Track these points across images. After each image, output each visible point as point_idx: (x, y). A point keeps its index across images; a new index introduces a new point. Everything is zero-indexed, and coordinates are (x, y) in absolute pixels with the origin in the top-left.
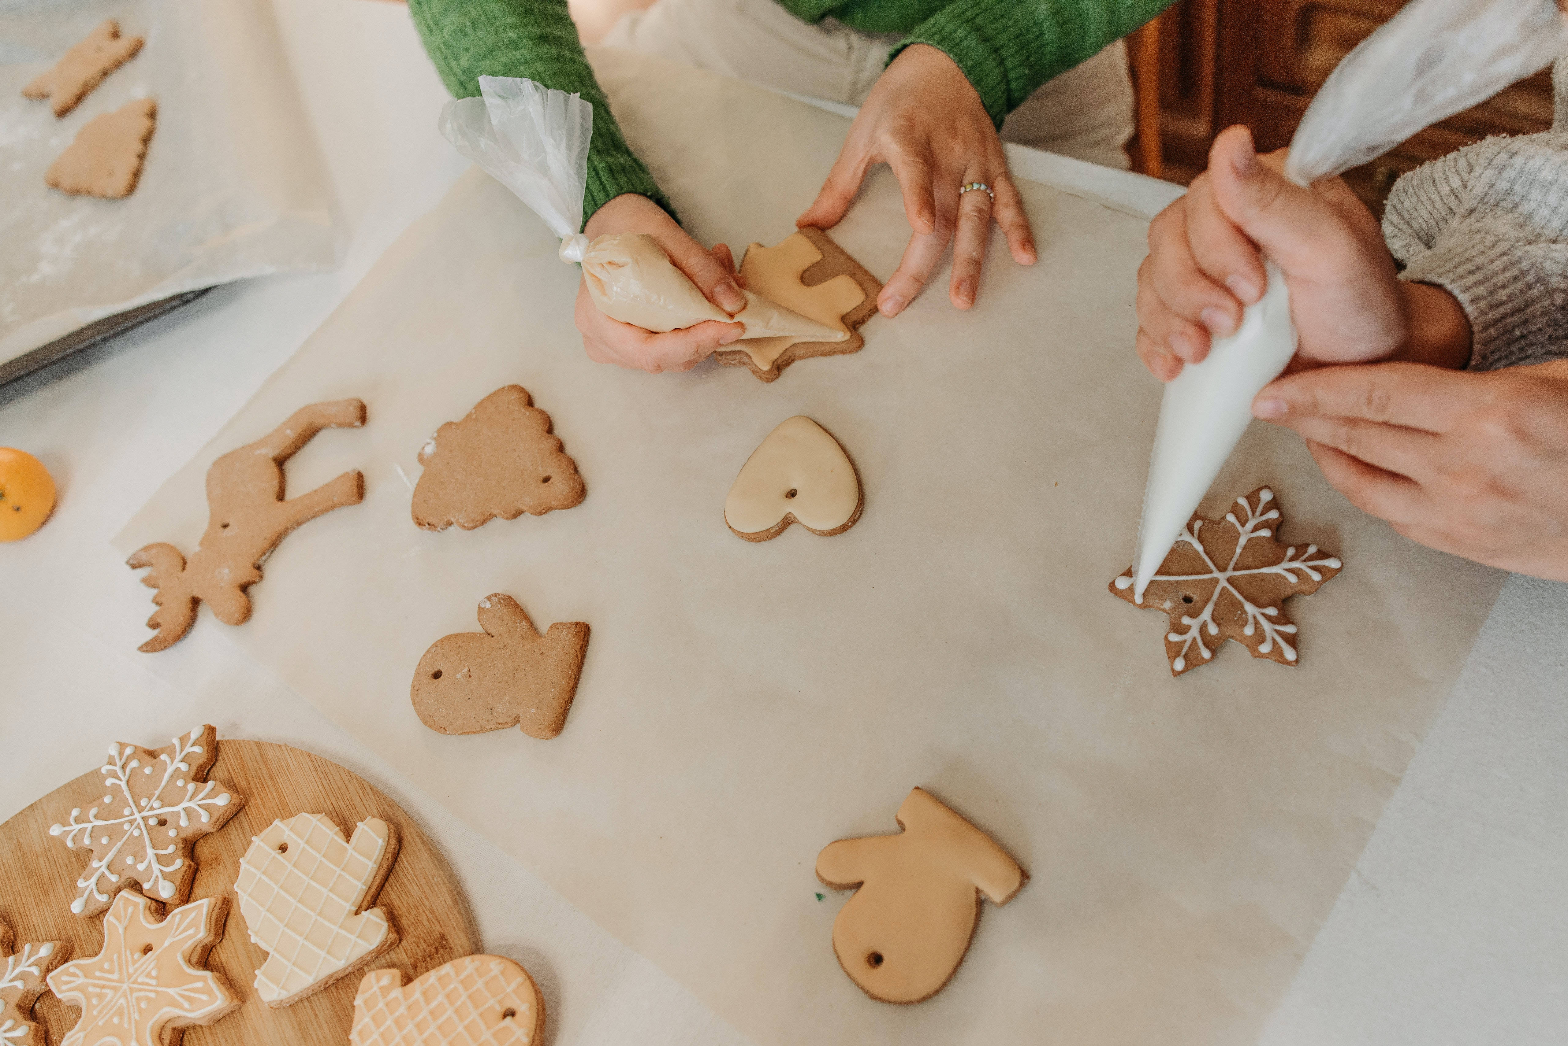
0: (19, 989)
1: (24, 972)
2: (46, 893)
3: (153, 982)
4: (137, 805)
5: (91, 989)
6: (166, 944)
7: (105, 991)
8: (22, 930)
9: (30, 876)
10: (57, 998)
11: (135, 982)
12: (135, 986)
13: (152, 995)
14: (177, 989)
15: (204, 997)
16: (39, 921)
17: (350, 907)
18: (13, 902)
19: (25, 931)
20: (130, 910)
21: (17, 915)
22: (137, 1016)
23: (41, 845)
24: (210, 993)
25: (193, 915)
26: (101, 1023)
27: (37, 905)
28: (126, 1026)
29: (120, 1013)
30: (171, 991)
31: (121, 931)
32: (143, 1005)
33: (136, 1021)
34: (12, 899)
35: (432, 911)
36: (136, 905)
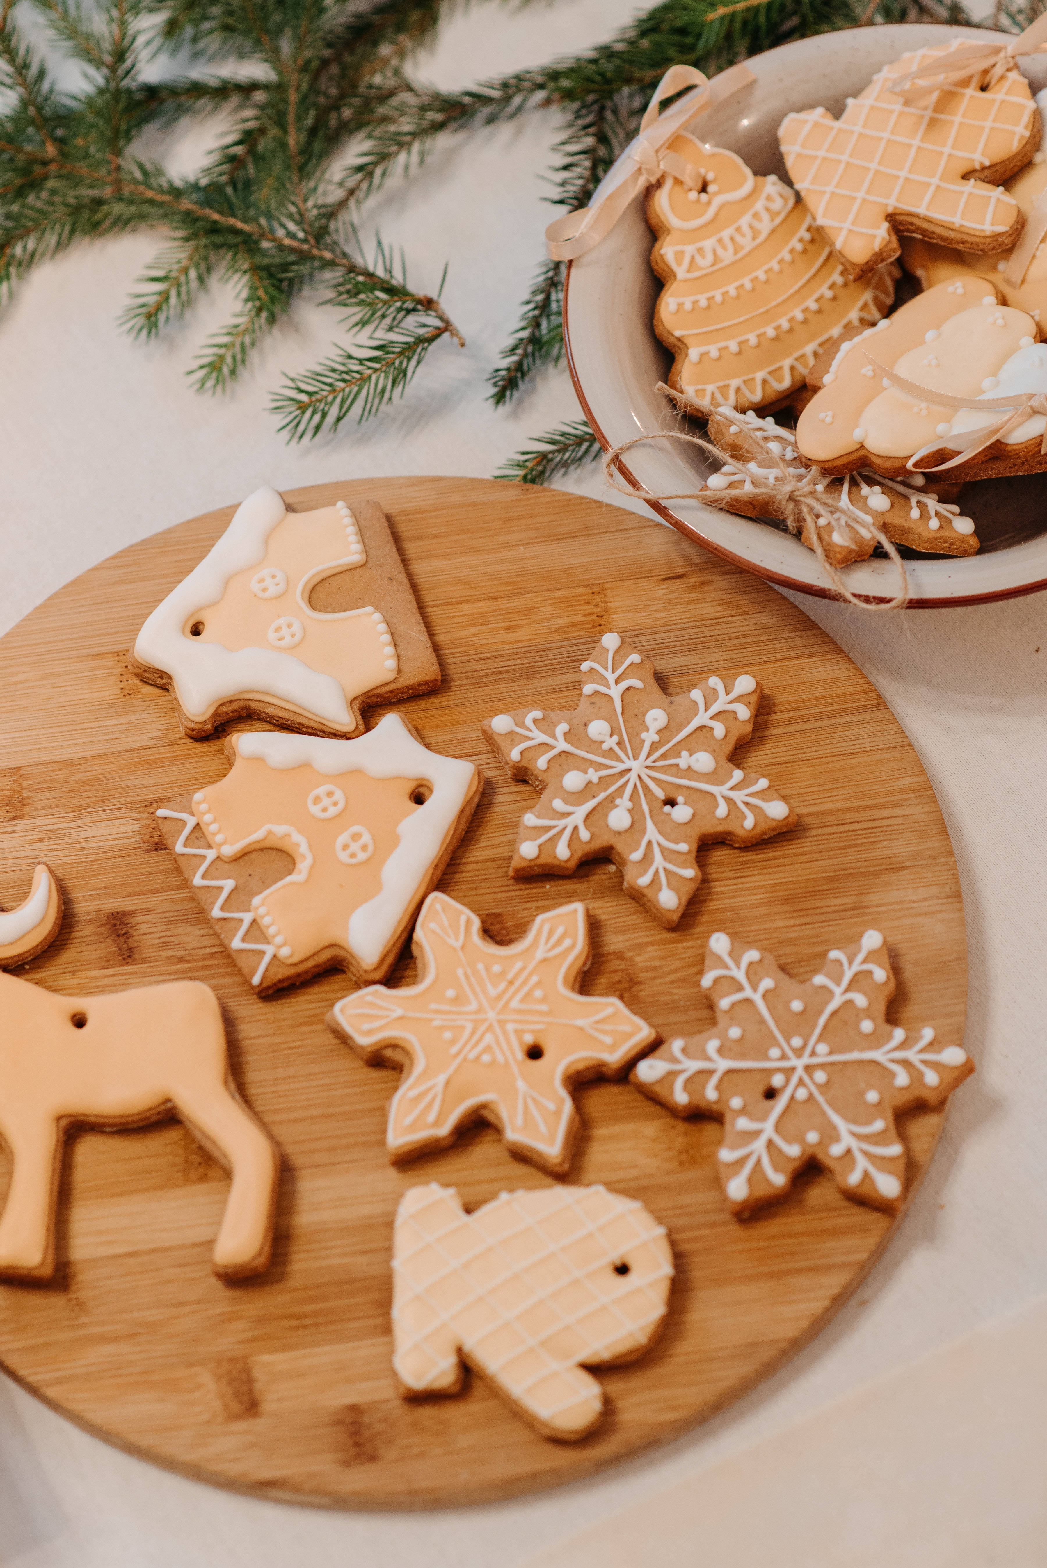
0: (631, 853)
1: (651, 864)
2: (787, 900)
3: (472, 1055)
4: (822, 1066)
5: (519, 965)
6: (521, 1084)
7: (503, 985)
8: (748, 858)
9: (830, 880)
10: (537, 915)
11: (490, 1028)
12: (483, 1028)
13: (454, 1050)
14: (440, 1088)
15: (408, 1120)
16: (747, 885)
17: (469, 1345)
18: (805, 849)
19: (742, 863)
20: (608, 1040)
21: (777, 854)
22: (436, 1023)
23: (874, 903)
24: (412, 1128)
25: (543, 1128)
26: (460, 972)
27: (775, 885)
28: (433, 1006)
29: (457, 1000)
30: (441, 1079)
31: (579, 1022)
32: (448, 1035)
33: (431, 1020)
34: (808, 849)
35: (422, 1455)
36: (613, 1047)
